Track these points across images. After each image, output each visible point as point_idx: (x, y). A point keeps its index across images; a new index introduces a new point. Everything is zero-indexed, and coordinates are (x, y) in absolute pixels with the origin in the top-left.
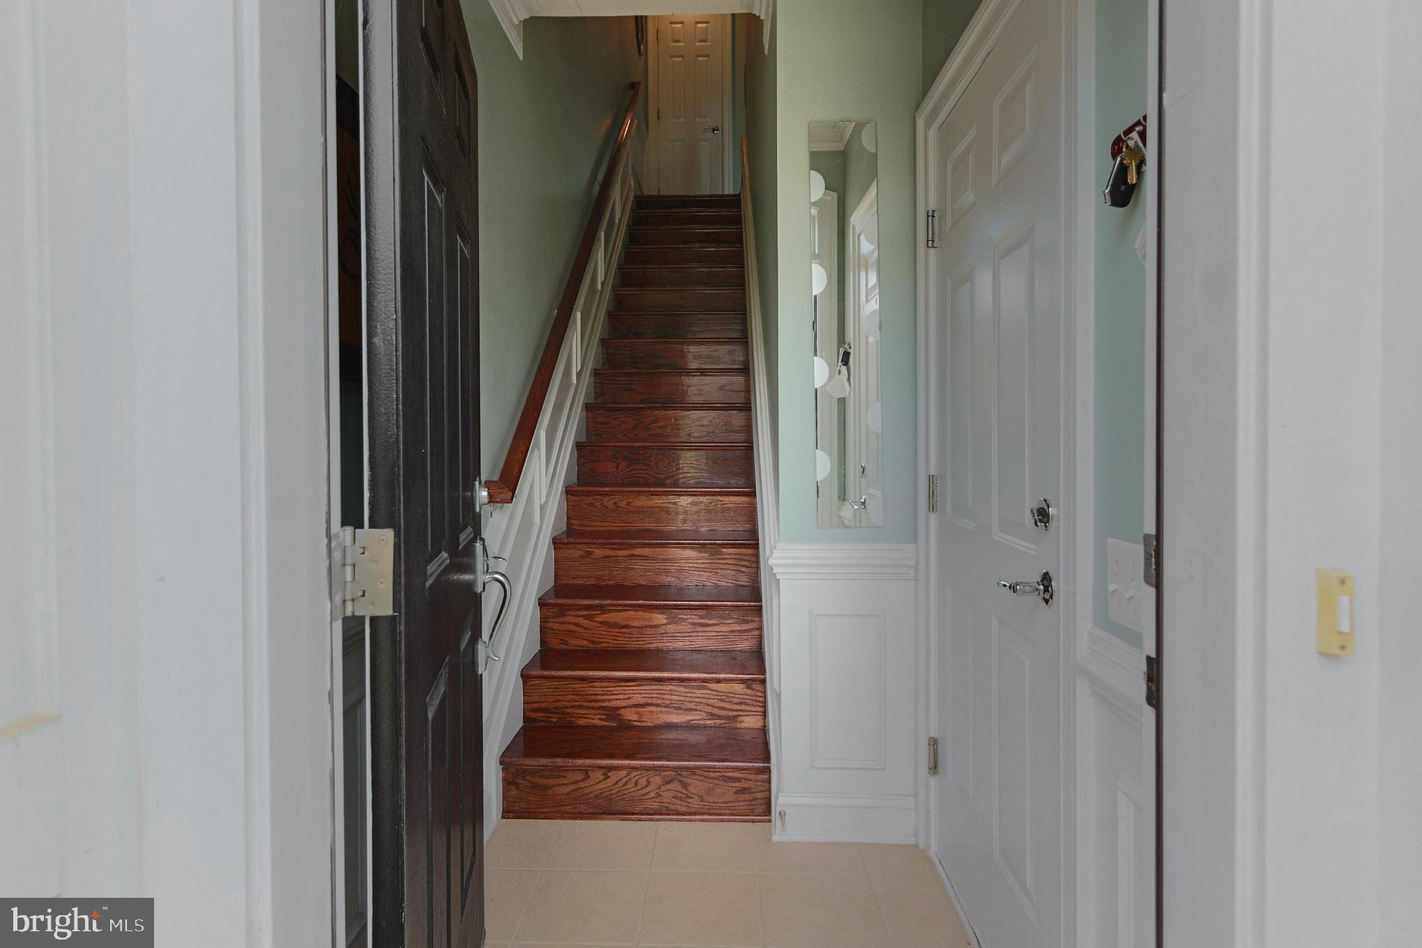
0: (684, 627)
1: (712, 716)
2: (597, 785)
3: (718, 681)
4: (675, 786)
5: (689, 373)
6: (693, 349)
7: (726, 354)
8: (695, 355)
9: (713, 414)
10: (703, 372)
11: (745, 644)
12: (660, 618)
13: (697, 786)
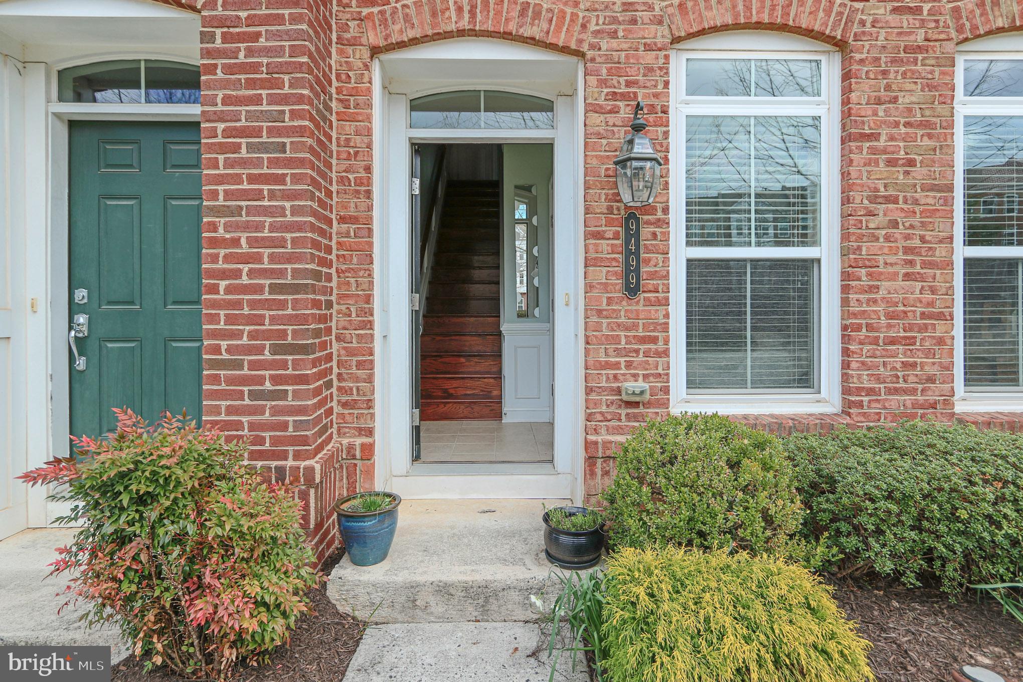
0: (472, 363)
1: (482, 391)
2: (442, 409)
3: (485, 378)
4: (469, 409)
5: (474, 268)
6: (476, 258)
7: (490, 259)
8: (477, 260)
9: (484, 286)
10: (480, 268)
11: (495, 369)
12: (463, 360)
13: (477, 408)
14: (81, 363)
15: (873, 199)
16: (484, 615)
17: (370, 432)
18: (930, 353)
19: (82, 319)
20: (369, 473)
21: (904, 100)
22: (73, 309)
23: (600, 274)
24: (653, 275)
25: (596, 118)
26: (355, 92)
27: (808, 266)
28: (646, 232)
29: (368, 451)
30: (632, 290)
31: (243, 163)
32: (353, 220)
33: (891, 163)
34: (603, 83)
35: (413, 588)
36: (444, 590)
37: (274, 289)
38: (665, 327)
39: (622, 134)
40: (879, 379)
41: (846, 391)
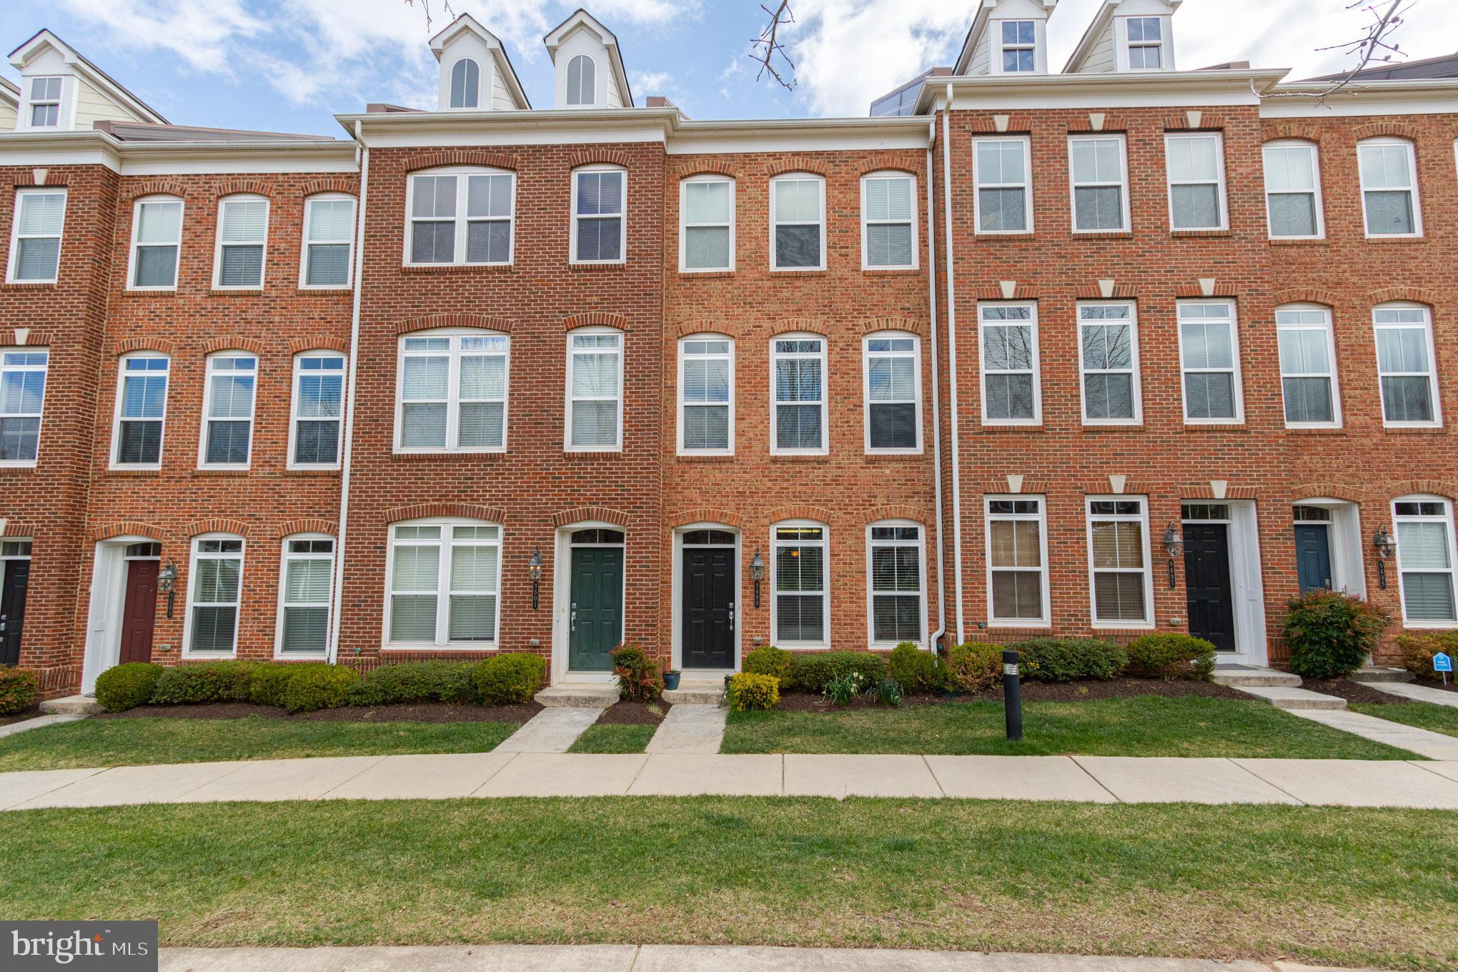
14: (573, 628)
15: (839, 576)
16: (706, 702)
17: (670, 653)
18: (859, 629)
19: (574, 614)
20: (670, 666)
21: (849, 543)
22: (572, 610)
23: (747, 601)
24: (764, 601)
25: (746, 549)
26: (667, 541)
27: (821, 598)
28: (761, 587)
29: (669, 659)
30: (757, 606)
31: (638, 571)
32: (666, 583)
33: (845, 564)
34: (747, 537)
35: (686, 694)
36: (694, 695)
37: (646, 608)
38: (768, 619)
39: (753, 555)
40: (841, 637)
41: (832, 641)
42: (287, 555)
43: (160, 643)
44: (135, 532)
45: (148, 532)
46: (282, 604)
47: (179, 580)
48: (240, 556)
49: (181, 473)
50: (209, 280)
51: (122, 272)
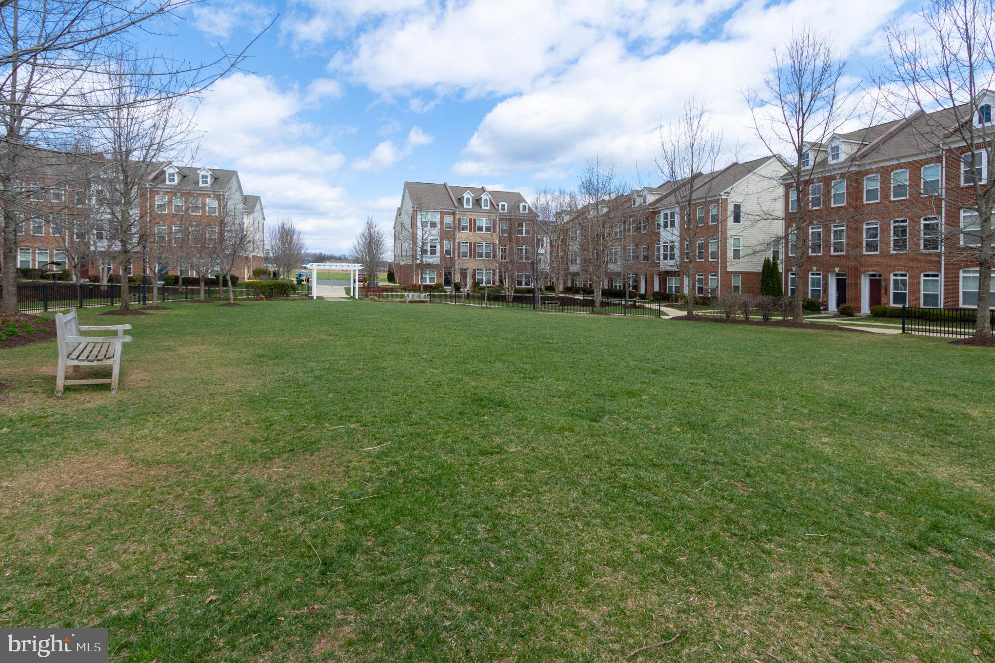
42: (923, 278)
43: (883, 301)
44: (873, 271)
45: (877, 271)
46: (922, 292)
47: (888, 285)
48: (907, 278)
49: (885, 254)
50: (890, 197)
51: (862, 198)
